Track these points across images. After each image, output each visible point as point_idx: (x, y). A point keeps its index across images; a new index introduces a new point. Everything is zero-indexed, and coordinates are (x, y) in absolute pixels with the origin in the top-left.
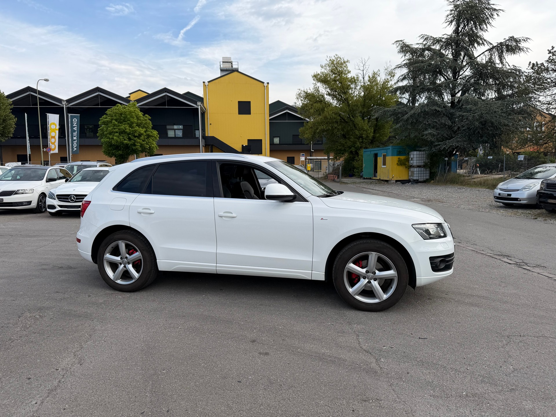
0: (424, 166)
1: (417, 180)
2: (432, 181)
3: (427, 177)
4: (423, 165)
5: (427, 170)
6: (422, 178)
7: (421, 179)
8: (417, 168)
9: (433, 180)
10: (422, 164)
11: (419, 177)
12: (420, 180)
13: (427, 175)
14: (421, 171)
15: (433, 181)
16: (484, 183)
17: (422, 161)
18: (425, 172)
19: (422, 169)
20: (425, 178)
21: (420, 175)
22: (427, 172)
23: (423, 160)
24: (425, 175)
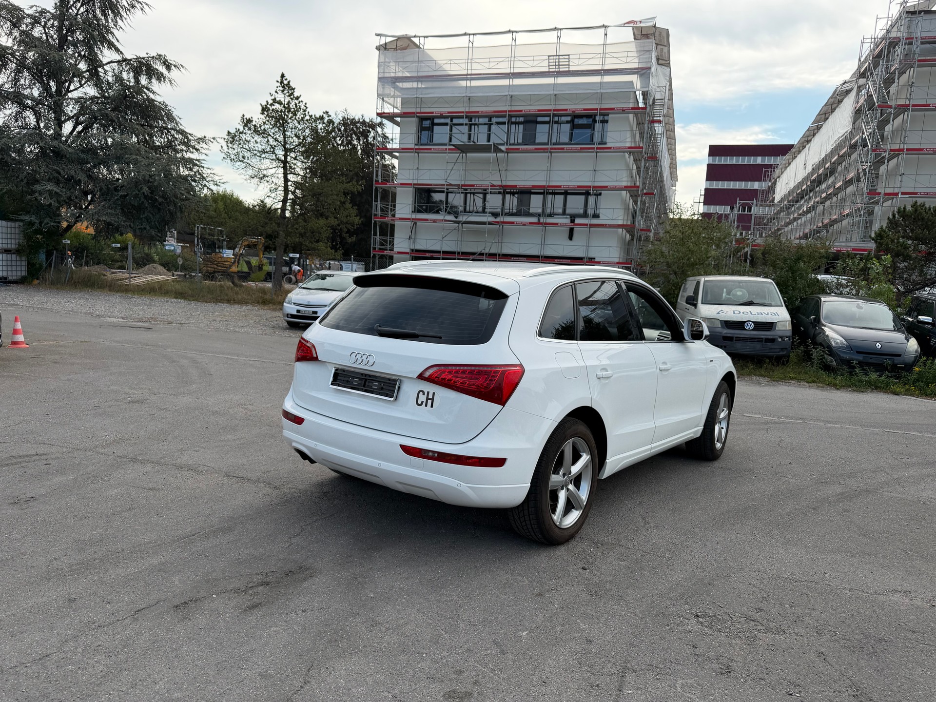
0: (18, 252)
1: (6, 278)
2: (36, 282)
3: (24, 274)
4: (14, 249)
5: (23, 258)
6: (14, 273)
7: (13, 275)
8: (4, 255)
9: (37, 279)
10: (13, 246)
11: (9, 272)
12: (10, 278)
13: (24, 268)
14: (12, 260)
15: (38, 281)
16: (160, 288)
17: (13, 242)
18: (19, 263)
19: (14, 256)
20: (19, 274)
21: (9, 268)
22: (23, 263)
23: (15, 239)
24: (19, 268)
